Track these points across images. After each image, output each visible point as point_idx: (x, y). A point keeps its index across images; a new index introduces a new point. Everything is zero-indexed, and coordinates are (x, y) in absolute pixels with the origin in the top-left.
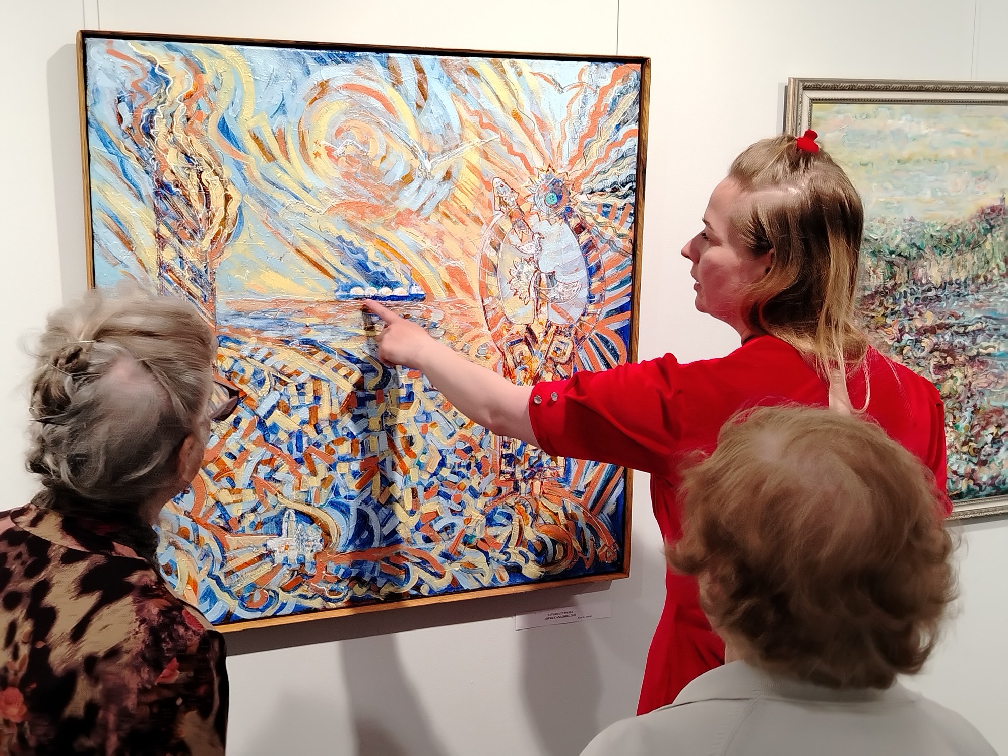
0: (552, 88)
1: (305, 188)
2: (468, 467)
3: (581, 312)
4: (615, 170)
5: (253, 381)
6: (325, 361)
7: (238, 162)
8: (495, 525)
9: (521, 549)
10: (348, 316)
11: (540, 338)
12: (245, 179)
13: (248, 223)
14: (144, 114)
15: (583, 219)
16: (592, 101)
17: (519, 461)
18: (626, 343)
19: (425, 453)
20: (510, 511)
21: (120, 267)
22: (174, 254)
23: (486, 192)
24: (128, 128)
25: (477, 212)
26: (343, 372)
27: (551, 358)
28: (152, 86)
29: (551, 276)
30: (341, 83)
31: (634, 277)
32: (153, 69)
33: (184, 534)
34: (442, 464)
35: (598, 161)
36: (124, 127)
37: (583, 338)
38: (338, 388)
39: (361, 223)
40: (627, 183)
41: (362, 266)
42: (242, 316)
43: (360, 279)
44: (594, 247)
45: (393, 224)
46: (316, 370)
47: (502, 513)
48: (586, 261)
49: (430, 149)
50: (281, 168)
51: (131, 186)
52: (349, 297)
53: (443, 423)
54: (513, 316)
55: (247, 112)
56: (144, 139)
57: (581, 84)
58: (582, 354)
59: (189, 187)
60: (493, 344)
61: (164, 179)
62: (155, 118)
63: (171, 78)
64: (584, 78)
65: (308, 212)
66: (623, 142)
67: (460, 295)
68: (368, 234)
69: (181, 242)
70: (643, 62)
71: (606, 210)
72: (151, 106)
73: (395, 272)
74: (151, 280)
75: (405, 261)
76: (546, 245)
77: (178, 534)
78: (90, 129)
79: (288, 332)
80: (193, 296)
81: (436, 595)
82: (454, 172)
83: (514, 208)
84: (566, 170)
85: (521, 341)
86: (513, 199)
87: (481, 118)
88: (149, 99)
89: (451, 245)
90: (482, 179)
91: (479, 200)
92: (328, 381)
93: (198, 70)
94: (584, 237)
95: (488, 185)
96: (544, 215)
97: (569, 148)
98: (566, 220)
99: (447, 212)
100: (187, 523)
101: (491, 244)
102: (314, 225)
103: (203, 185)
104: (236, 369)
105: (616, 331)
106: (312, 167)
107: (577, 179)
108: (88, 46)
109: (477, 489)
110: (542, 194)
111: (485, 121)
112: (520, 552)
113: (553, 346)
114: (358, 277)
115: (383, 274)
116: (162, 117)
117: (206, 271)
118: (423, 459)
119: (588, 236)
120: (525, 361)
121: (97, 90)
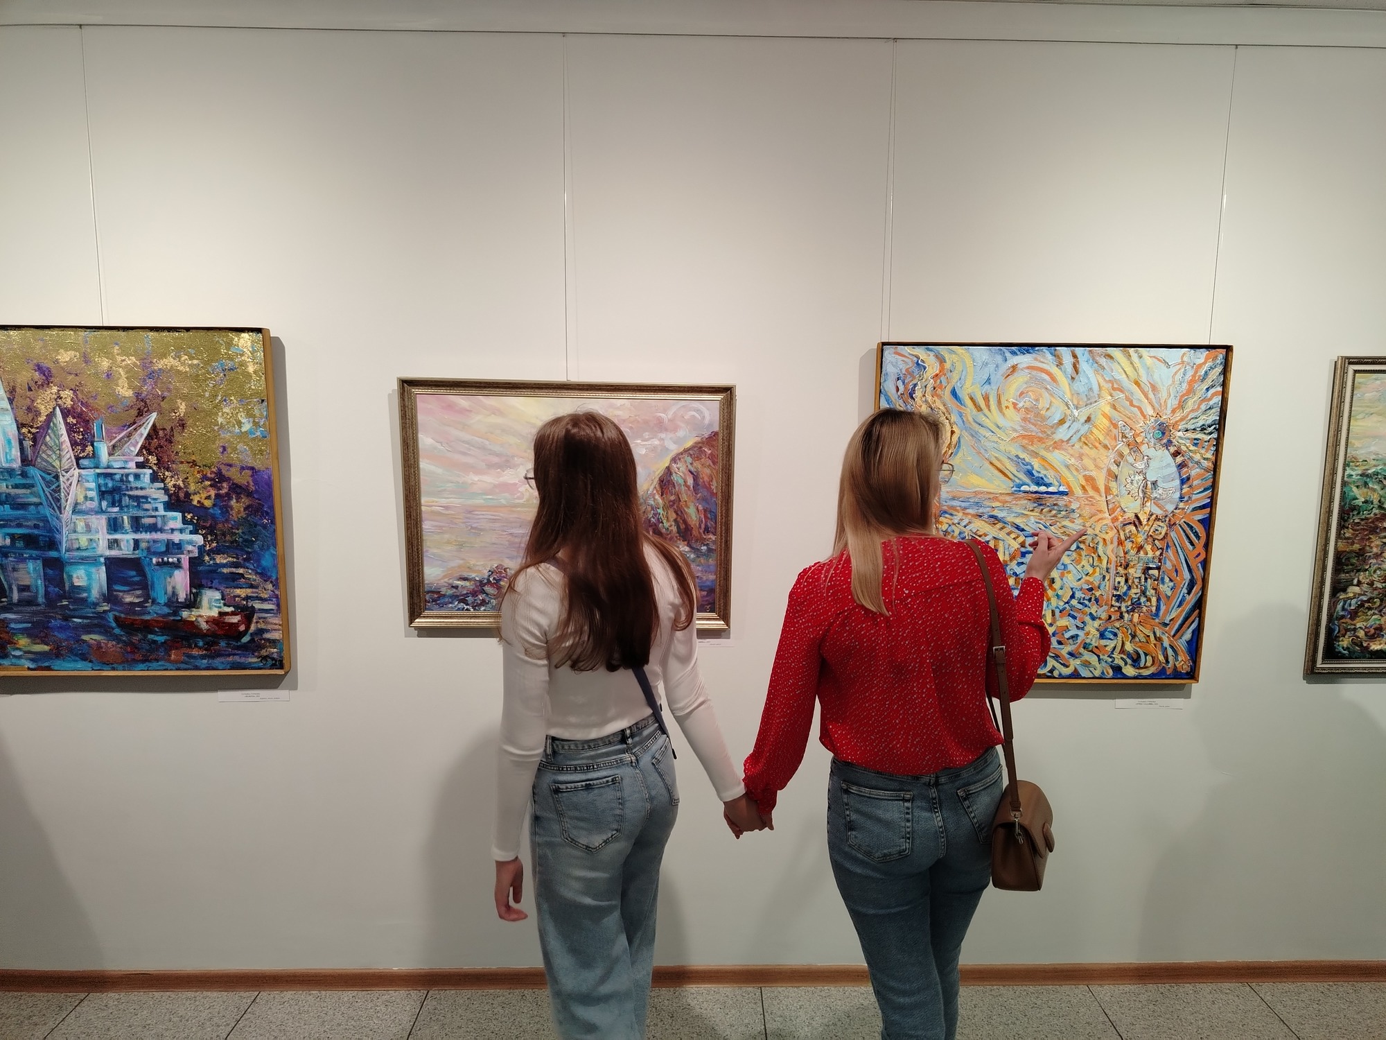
0: (1163, 366)
1: (998, 427)
2: (1090, 600)
3: (1174, 507)
4: (1204, 417)
6: (1002, 529)
7: (960, 412)
8: (1106, 639)
9: (1122, 656)
10: (1019, 502)
11: (1144, 522)
12: (963, 422)
13: (963, 447)
14: (910, 386)
15: (1179, 447)
16: (1190, 373)
17: (1124, 599)
18: (1205, 529)
19: (1062, 589)
20: (1116, 631)
23: (1114, 430)
24: (901, 394)
25: (1106, 442)
26: (1013, 536)
27: (1151, 536)
28: (916, 371)
29: (1154, 483)
30: (1025, 366)
31: (1214, 486)
32: (918, 361)
34: (1073, 597)
35: (1192, 411)
36: (899, 393)
37: (1175, 524)
38: (1009, 545)
39: (1031, 448)
40: (1212, 425)
41: (1030, 473)
42: (955, 500)
43: (1027, 480)
44: (1186, 465)
45: (1051, 448)
46: (996, 534)
47: (1111, 632)
48: (1180, 475)
49: (1078, 403)
50: (985, 415)
52: (1020, 491)
53: (1075, 571)
54: (1126, 508)
55: (968, 384)
56: (910, 400)
57: (1183, 362)
58: (1173, 534)
60: (1111, 524)
62: (916, 388)
63: (927, 366)
64: (1185, 359)
65: (999, 441)
66: (1210, 399)
67: (1091, 493)
68: (1035, 454)
70: (1228, 348)
71: (1196, 442)
72: (914, 382)
73: (1050, 477)
75: (1056, 470)
76: (1152, 463)
78: (881, 395)
79: (981, 510)
81: (1063, 678)
82: (1092, 417)
83: (1131, 440)
84: (1169, 416)
85: (1130, 523)
86: (1131, 434)
87: (1113, 384)
88: (914, 378)
89: (1087, 462)
90: (1111, 422)
91: (1108, 435)
92: (1004, 540)
93: (942, 360)
94: (1179, 459)
95: (1115, 426)
96: (1152, 444)
97: (1172, 403)
98: (1167, 448)
99: (1086, 442)
101: (1114, 462)
102: (1002, 448)
104: (949, 530)
105: (1199, 521)
106: (1004, 414)
107: (1176, 422)
108: (884, 350)
109: (1095, 615)
110: (1152, 431)
111: (1115, 386)
112: (1122, 658)
113: (1153, 528)
114: (1026, 479)
115: (1042, 478)
116: (920, 387)
118: (1060, 592)
119: (1182, 458)
120: (1133, 537)
121: (887, 374)
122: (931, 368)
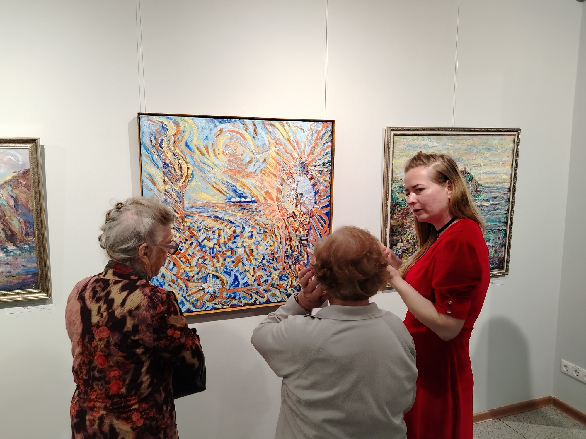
0: (301, 131)
1: (215, 165)
2: (273, 260)
3: (312, 207)
4: (324, 159)
5: (197, 230)
6: (222, 223)
7: (192, 156)
8: (283, 280)
9: (292, 288)
10: (230, 208)
11: (298, 216)
12: (194, 162)
13: (195, 177)
14: (160, 140)
15: (312, 175)
16: (315, 135)
17: (291, 258)
18: (328, 218)
19: (257, 255)
20: (288, 275)
21: (151, 191)
22: (170, 187)
23: (278, 166)
24: (154, 145)
25: (275, 173)
26: (228, 227)
27: (302, 223)
28: (162, 131)
29: (301, 195)
30: (227, 130)
31: (331, 195)
32: (163, 125)
33: (173, 281)
34: (264, 259)
35: (318, 155)
37: (313, 216)
38: (227, 232)
39: (235, 177)
40: (328, 163)
41: (235, 191)
42: (193, 208)
43: (234, 195)
44: (316, 185)
45: (245, 177)
46: (219, 226)
47: (285, 276)
48: (314, 190)
49: (258, 151)
50: (207, 158)
51: (155, 164)
52: (230, 201)
53: (264, 245)
54: (288, 208)
55: (195, 139)
56: (160, 149)
57: (311, 130)
58: (313, 221)
59: (175, 164)
60: (281, 218)
61: (166, 162)
62: (163, 142)
63: (169, 128)
64: (312, 127)
65: (216, 173)
66: (326, 149)
67: (269, 201)
68: (237, 180)
69: (172, 183)
70: (333, 122)
71: (321, 172)
72: (162, 138)
73: (246, 193)
74: (162, 196)
75: (250, 189)
76: (299, 184)
77: (171, 282)
78: (141, 145)
79: (209, 213)
80: (176, 201)
81: (262, 304)
82: (267, 159)
83: (288, 171)
84: (306, 159)
85: (291, 217)
86: (287, 168)
87: (276, 141)
88: (161, 135)
89: (266, 184)
90: (277, 162)
91: (275, 169)
92: (223, 230)
93: (178, 125)
94: (313, 181)
95: (279, 164)
96: (299, 174)
97: (307, 151)
98: (306, 176)
99: (265, 173)
100: (174, 278)
101: (280, 184)
102: (218, 177)
103: (180, 164)
104: (191, 226)
105: (325, 214)
106: (217, 158)
107: (310, 162)
108: (141, 118)
109: (276, 267)
110: (298, 167)
111: (277, 142)
112: (291, 290)
113: (302, 219)
114: (233, 195)
115: (242, 194)
116: (166, 141)
117: (181, 193)
118: (257, 257)
119: (314, 181)
120: (292, 224)
121: (144, 132)
122: (171, 129)
